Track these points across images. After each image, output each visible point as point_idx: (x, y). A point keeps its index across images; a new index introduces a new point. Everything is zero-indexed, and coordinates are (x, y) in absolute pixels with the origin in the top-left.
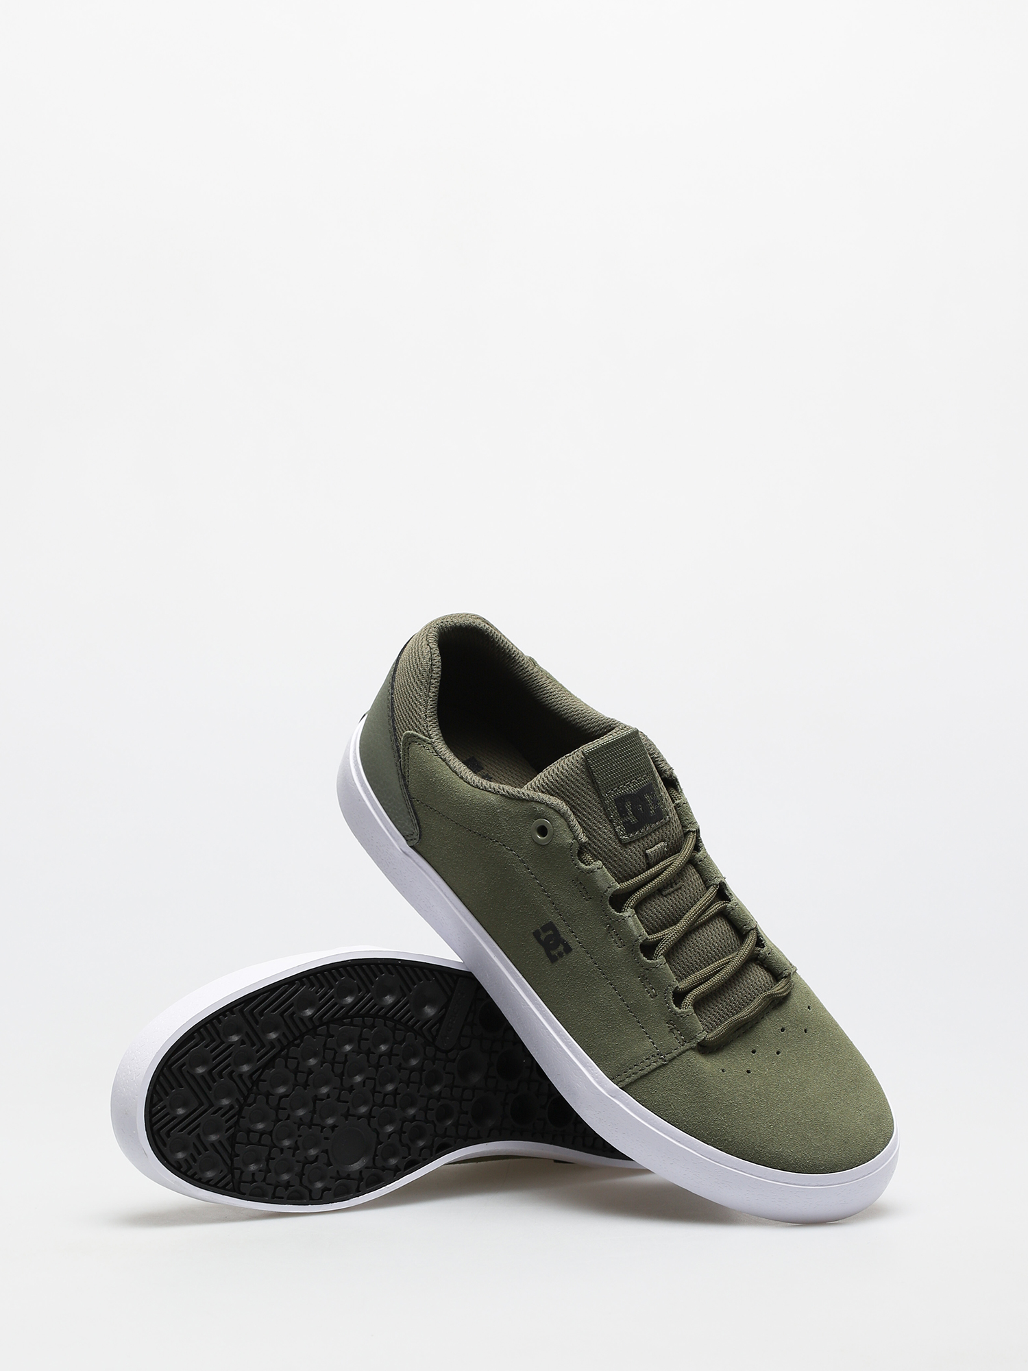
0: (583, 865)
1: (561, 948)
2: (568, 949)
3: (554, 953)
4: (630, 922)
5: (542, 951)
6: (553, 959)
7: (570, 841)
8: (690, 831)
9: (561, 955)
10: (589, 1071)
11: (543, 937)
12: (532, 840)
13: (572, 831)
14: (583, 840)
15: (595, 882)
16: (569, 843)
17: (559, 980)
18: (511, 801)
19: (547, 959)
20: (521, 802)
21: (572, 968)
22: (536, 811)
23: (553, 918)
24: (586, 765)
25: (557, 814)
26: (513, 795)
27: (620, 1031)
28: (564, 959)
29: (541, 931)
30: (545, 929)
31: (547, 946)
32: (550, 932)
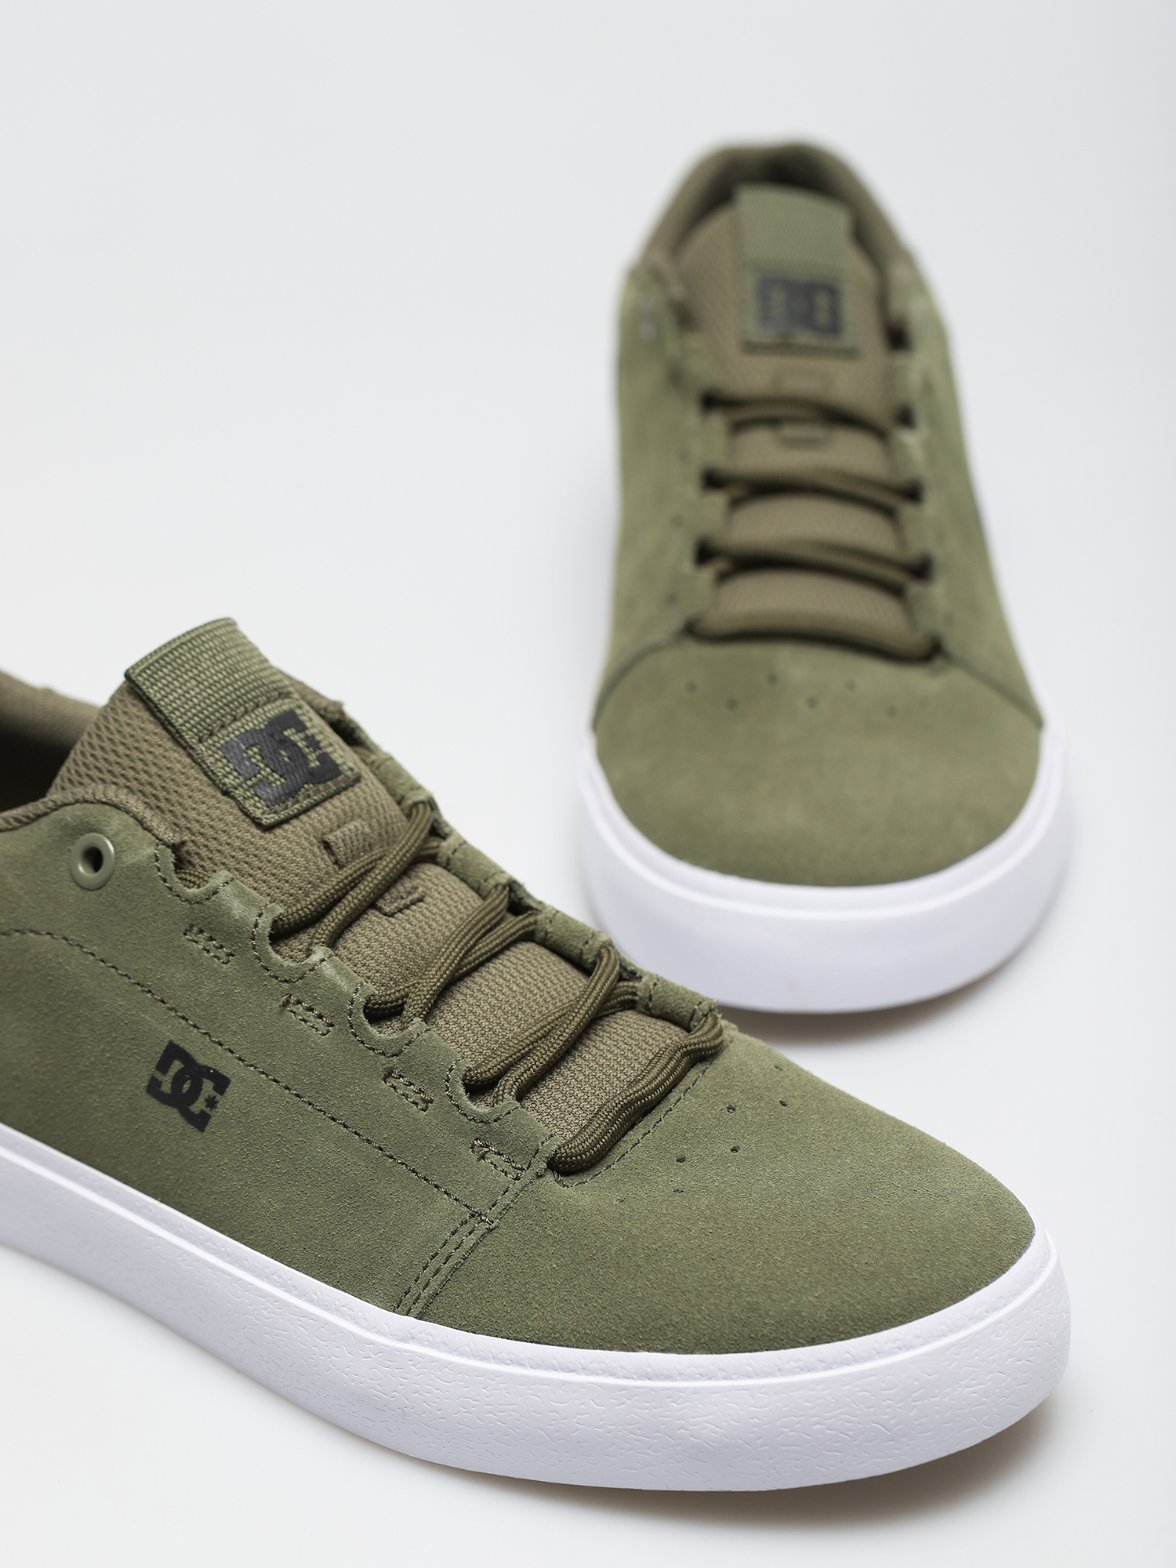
0: (194, 890)
1: (208, 1086)
2: (221, 1083)
3: (198, 1106)
4: (328, 969)
5: (174, 1114)
6: (200, 1122)
7: (151, 850)
8: (416, 804)
9: (211, 1103)
10: (343, 1315)
11: (166, 1088)
12: (78, 889)
13: (148, 829)
14: (177, 839)
15: (228, 913)
16: (150, 857)
17: (226, 1160)
18: (15, 833)
19: (191, 1130)
20: (34, 824)
21: (243, 1120)
22: (66, 825)
23: (171, 1031)
24: (141, 700)
25: (107, 808)
26: (17, 820)
27: (380, 1204)
28: (220, 1109)
29: (159, 1076)
30: (163, 1066)
31: (179, 1100)
32: (177, 1066)
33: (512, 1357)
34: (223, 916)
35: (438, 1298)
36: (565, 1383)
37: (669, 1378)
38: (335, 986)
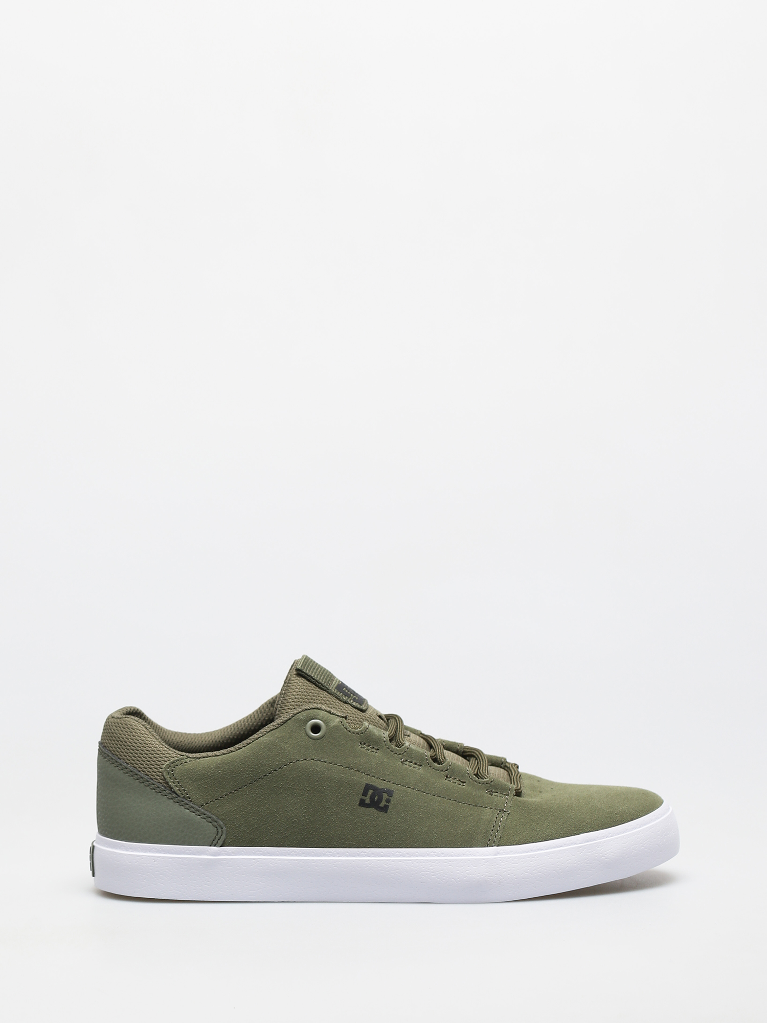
0: (359, 730)
1: (385, 796)
2: (390, 793)
3: (383, 804)
6: (385, 809)
7: (338, 720)
9: (388, 801)
11: (368, 801)
12: (313, 741)
13: (333, 714)
14: (345, 715)
15: (374, 735)
16: (339, 722)
17: (399, 820)
18: (278, 730)
19: (381, 814)
20: (285, 724)
21: (402, 803)
22: (301, 720)
23: (366, 780)
24: (304, 677)
25: (315, 710)
26: (278, 724)
27: (464, 817)
28: (392, 802)
29: (364, 798)
30: (365, 794)
31: (375, 804)
32: (371, 792)
33: (538, 848)
34: (373, 735)
35: (502, 839)
36: (560, 850)
37: (594, 840)
38: (418, 752)
